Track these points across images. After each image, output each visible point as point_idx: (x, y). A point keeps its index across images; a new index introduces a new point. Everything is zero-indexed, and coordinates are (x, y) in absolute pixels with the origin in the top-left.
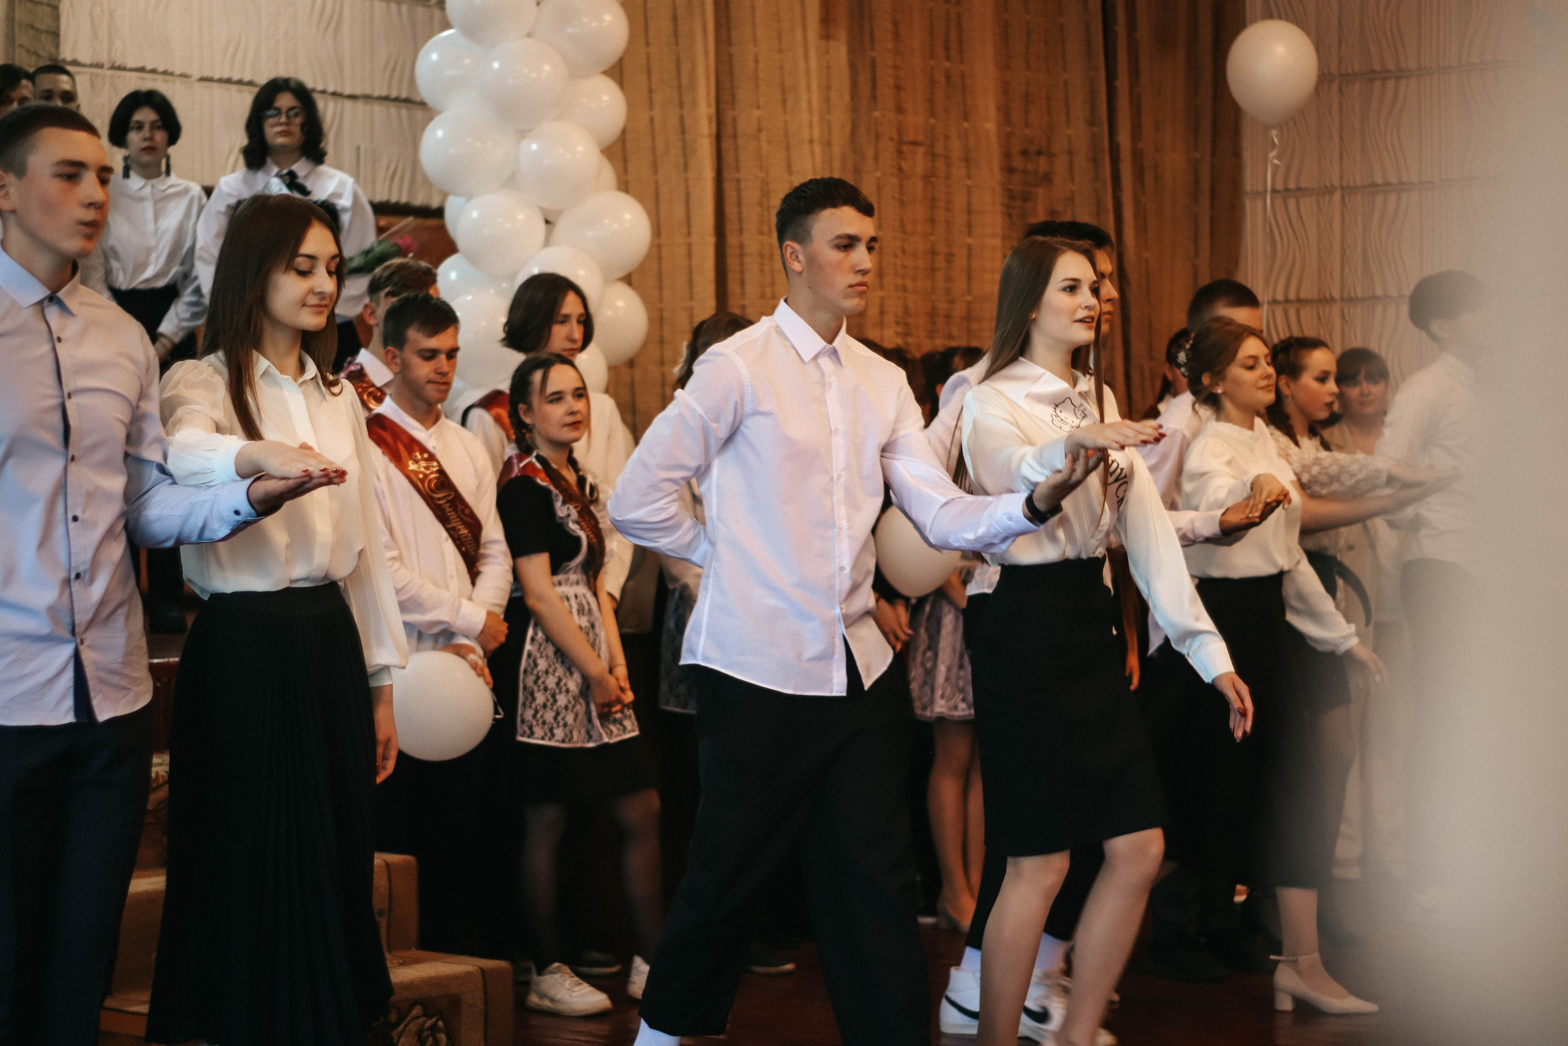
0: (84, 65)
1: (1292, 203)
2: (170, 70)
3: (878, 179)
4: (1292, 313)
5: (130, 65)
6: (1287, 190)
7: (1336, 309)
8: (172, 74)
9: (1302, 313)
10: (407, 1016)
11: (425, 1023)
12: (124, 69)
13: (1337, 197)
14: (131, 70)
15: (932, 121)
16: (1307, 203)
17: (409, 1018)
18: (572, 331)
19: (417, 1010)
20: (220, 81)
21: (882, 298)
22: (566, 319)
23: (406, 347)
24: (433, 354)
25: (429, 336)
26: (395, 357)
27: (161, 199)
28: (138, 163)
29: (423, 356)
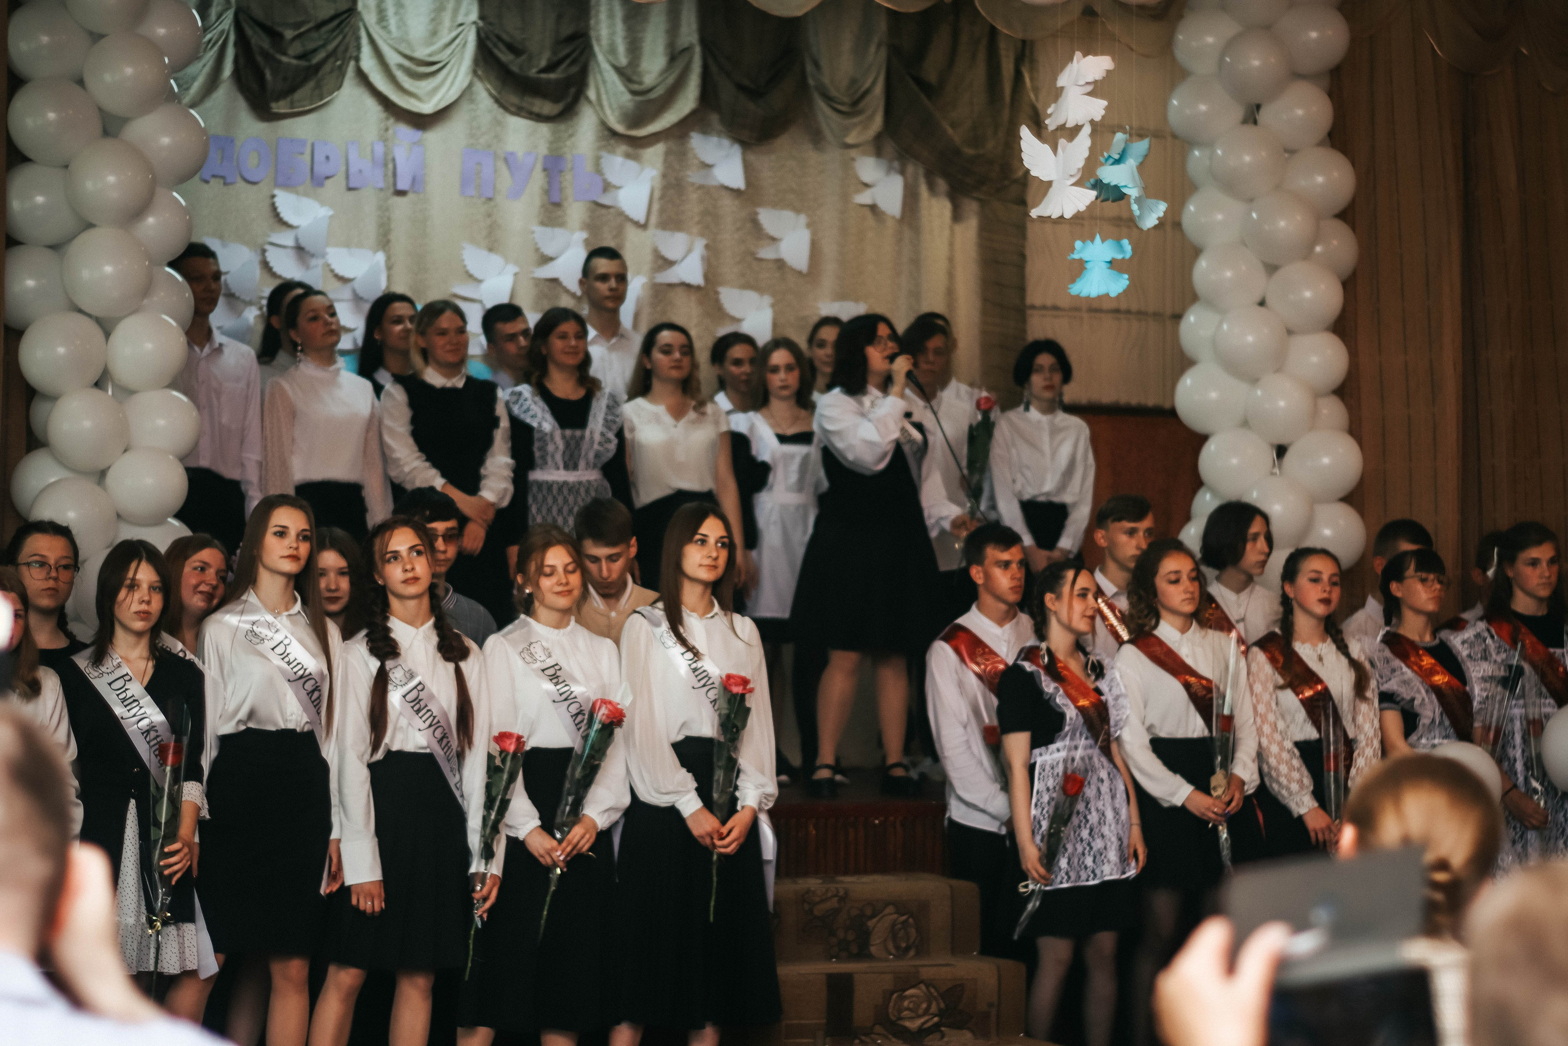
0: (1063, 310)
23: (987, 562)
24: (1006, 565)
25: (1002, 551)
26: (978, 572)
27: (1054, 431)
28: (1039, 399)
29: (1000, 567)
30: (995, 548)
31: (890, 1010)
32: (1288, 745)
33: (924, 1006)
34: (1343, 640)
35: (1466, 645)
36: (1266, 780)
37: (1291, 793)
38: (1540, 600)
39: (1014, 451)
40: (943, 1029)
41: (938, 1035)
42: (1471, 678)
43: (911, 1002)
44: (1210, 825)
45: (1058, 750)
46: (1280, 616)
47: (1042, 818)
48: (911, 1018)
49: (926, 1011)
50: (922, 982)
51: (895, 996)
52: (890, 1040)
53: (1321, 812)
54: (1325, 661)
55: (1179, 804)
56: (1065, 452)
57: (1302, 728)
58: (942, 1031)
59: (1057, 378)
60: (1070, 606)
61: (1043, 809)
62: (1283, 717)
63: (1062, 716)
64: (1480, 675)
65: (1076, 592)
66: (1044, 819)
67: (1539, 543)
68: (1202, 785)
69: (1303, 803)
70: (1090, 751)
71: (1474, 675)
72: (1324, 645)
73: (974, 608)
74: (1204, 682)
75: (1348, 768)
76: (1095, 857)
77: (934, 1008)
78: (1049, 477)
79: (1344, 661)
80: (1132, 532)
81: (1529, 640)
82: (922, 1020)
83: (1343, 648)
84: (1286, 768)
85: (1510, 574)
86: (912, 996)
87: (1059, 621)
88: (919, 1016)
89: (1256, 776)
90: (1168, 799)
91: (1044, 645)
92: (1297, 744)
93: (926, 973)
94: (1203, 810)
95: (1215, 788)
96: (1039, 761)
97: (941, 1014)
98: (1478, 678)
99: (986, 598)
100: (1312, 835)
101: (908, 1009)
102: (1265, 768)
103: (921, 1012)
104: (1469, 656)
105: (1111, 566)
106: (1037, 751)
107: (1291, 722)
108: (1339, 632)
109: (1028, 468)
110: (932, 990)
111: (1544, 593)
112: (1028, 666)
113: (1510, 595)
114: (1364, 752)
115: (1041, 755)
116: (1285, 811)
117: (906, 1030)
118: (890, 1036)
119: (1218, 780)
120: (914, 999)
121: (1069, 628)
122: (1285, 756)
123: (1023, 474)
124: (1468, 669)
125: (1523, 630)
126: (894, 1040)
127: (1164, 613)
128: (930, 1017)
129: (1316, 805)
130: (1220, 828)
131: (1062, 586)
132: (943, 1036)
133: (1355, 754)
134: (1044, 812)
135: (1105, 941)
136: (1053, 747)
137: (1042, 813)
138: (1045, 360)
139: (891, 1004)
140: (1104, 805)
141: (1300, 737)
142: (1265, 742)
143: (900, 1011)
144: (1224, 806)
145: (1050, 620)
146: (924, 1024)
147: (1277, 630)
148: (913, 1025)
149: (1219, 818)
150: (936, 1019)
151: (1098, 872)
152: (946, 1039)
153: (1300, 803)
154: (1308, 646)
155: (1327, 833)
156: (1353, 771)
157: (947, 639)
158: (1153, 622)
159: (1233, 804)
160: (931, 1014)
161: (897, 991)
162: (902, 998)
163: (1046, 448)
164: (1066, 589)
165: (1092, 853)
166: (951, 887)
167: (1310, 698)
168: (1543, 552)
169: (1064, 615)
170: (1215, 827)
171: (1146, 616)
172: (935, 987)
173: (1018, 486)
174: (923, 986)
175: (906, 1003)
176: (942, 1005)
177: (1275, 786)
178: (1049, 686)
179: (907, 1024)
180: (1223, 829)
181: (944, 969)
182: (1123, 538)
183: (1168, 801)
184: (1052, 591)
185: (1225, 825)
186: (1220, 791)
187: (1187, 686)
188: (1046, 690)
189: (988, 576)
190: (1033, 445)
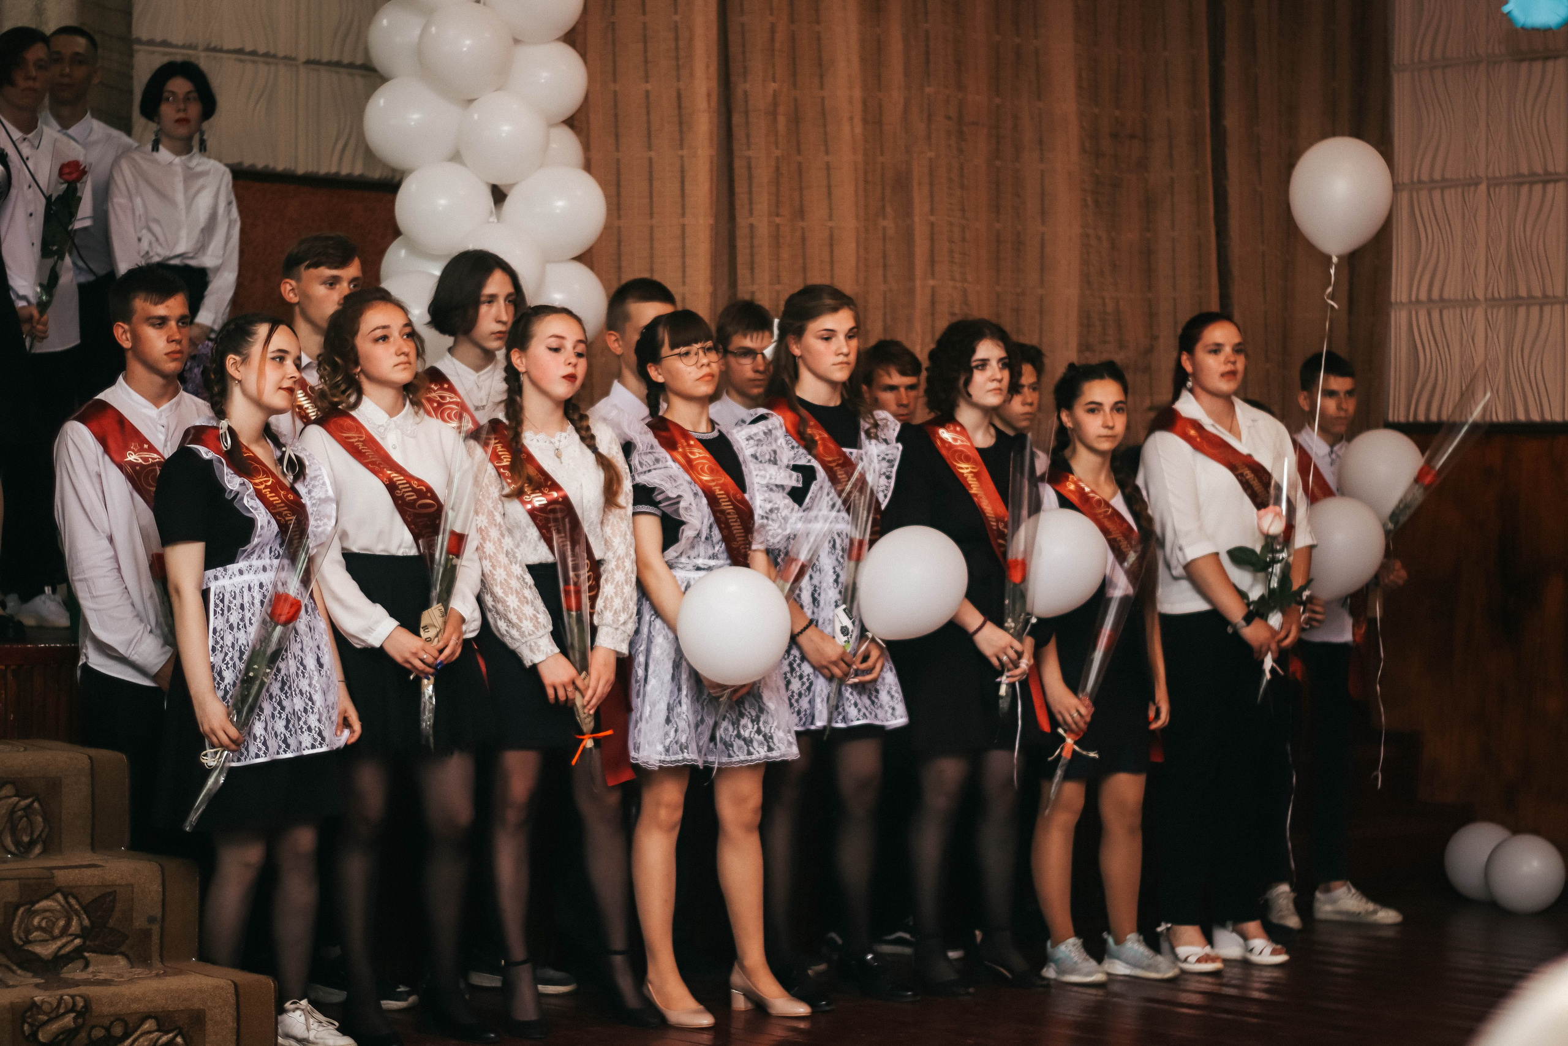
0: (176, 46)
1: (1437, 195)
2: (272, 51)
3: (930, 159)
4: (1436, 315)
5: (225, 47)
6: (1432, 181)
7: (1479, 312)
8: (274, 56)
9: (1445, 313)
10: (136, 1030)
11: (159, 1038)
12: (221, 51)
13: (1483, 187)
14: (228, 51)
15: (997, 101)
16: (1451, 195)
17: (138, 1033)
18: (499, 310)
19: (148, 1025)
20: (329, 64)
21: (933, 288)
22: (492, 299)
23: (135, 319)
24: (162, 322)
25: (156, 304)
26: (125, 332)
27: (190, 176)
28: (171, 137)
29: (153, 325)
30: (145, 300)
31: (14, 932)
32: (518, 570)
33: (62, 923)
34: (588, 428)
35: (752, 442)
36: (489, 616)
37: (522, 634)
38: (833, 384)
39: (138, 201)
40: (86, 954)
41: (80, 964)
42: (753, 484)
43: (43, 918)
44: (412, 677)
45: (241, 572)
46: (504, 397)
47: (224, 667)
48: (43, 941)
49: (64, 931)
50: (59, 890)
51: (21, 910)
52: (13, 972)
53: (563, 660)
54: (564, 458)
55: (377, 645)
56: (204, 203)
57: (535, 549)
58: (85, 959)
59: (194, 110)
60: (261, 373)
61: (226, 654)
62: (510, 531)
63: (251, 523)
64: (764, 482)
65: (270, 355)
66: (228, 668)
67: (835, 309)
68: (411, 622)
69: (539, 647)
70: (283, 575)
71: (756, 480)
72: (564, 434)
73: (121, 378)
74: (415, 484)
75: (593, 600)
76: (288, 721)
77: (75, 926)
78: (184, 233)
79: (590, 456)
80: (333, 282)
81: (819, 434)
82: (59, 943)
83: (588, 439)
84: (516, 600)
85: (796, 351)
86: (45, 911)
87: (245, 393)
88: (54, 938)
89: (477, 614)
90: (363, 637)
91: (224, 424)
92: (532, 569)
93: (63, 877)
94: (407, 655)
95: (425, 628)
96: (214, 587)
97: (84, 933)
98: (762, 486)
99: (137, 369)
100: (550, 692)
101: (39, 928)
102: (489, 600)
103: (57, 932)
104: (755, 457)
105: (302, 327)
106: (211, 573)
107: (522, 540)
108: (584, 417)
109: (157, 221)
110: (73, 901)
111: (841, 375)
112: (206, 453)
113: (796, 377)
114: (612, 577)
115: (216, 578)
116: (514, 657)
117: (37, 957)
118: (15, 968)
119: (432, 616)
120: (48, 914)
121: (258, 403)
122: (515, 584)
123: (150, 230)
124: (750, 473)
125: (812, 423)
126: (19, 972)
127: (367, 386)
128: (71, 938)
129: (557, 650)
130: (425, 681)
131: (250, 344)
132: (87, 965)
133: (602, 581)
134: (228, 658)
135: (304, 839)
136: (233, 568)
137: (224, 660)
138: (179, 86)
139: (16, 923)
140: (302, 650)
141: (534, 559)
142: (487, 565)
143: (28, 932)
144: (436, 654)
145: (232, 392)
146: (60, 948)
147: (501, 416)
148: (45, 951)
149: (428, 669)
150: (78, 941)
151: (292, 741)
152: (91, 969)
153: (535, 648)
154: (542, 436)
155: (570, 689)
156: (600, 603)
157: (82, 419)
158: (353, 399)
159: (447, 652)
160: (71, 935)
161: (23, 905)
162: (32, 914)
163: (180, 197)
164: (256, 350)
165: (284, 716)
166: (90, 758)
167: (543, 509)
168: (840, 321)
169: (252, 385)
170: (418, 681)
171: (344, 392)
172: (75, 897)
173: (145, 245)
174: (59, 896)
175: (36, 921)
176: (86, 922)
177: (502, 625)
178: (232, 482)
179: (38, 949)
180: (429, 684)
181: (89, 872)
182: (321, 290)
183: (363, 641)
184: (237, 352)
185: (432, 679)
186: (432, 633)
187: (391, 487)
188: (229, 486)
189: (136, 338)
190: (164, 196)
